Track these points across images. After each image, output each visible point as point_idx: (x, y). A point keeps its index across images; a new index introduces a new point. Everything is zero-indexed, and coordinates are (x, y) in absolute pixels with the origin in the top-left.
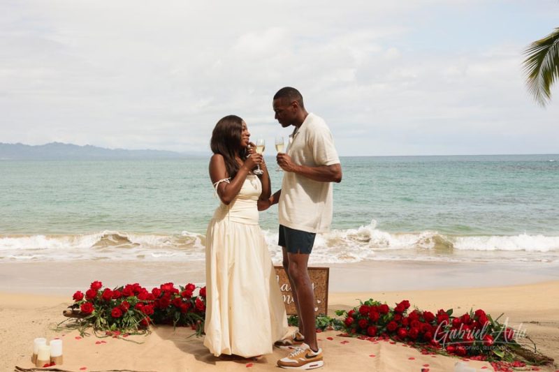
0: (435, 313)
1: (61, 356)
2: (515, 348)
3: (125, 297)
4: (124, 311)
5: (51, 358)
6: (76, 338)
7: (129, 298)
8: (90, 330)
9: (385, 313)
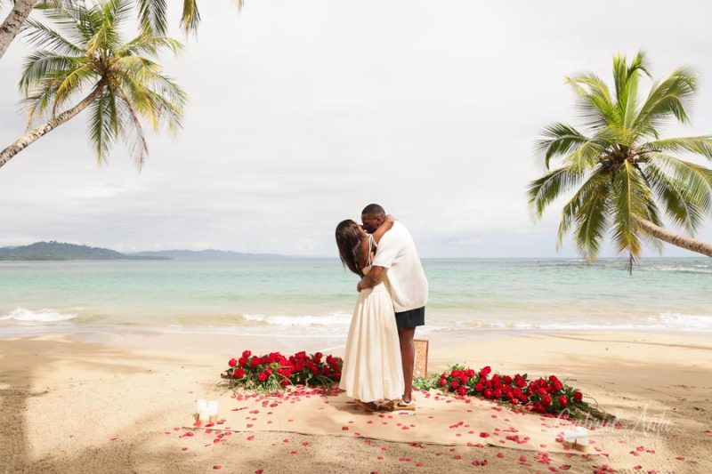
0: (513, 377)
1: (217, 416)
2: (585, 407)
3: (269, 363)
4: (268, 375)
5: (211, 418)
6: (232, 397)
7: (272, 364)
8: (240, 390)
9: (471, 377)
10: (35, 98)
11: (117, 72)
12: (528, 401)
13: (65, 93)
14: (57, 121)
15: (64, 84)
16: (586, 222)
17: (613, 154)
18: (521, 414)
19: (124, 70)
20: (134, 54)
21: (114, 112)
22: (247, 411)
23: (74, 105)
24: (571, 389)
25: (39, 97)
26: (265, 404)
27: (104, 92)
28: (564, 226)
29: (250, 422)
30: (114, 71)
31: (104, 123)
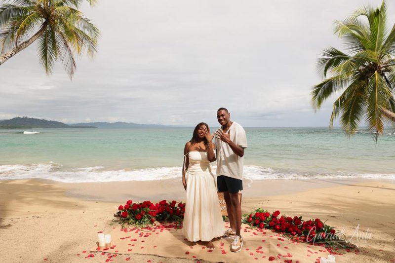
0: (293, 218)
1: (110, 243)
3: (143, 208)
4: (142, 215)
5: (106, 245)
6: (121, 230)
7: (145, 209)
8: (126, 225)
9: (268, 217)
10: (5, 34)
11: (55, 16)
12: (302, 234)
13: (23, 31)
14: (18, 49)
15: (22, 25)
16: (349, 110)
17: (367, 67)
18: (296, 243)
19: (59, 15)
20: (65, 4)
21: (54, 42)
22: (129, 239)
23: (29, 39)
24: (329, 227)
25: (8, 33)
26: (141, 235)
27: (48, 29)
28: (335, 114)
29: (130, 247)
30: (53, 16)
31: (49, 48)
